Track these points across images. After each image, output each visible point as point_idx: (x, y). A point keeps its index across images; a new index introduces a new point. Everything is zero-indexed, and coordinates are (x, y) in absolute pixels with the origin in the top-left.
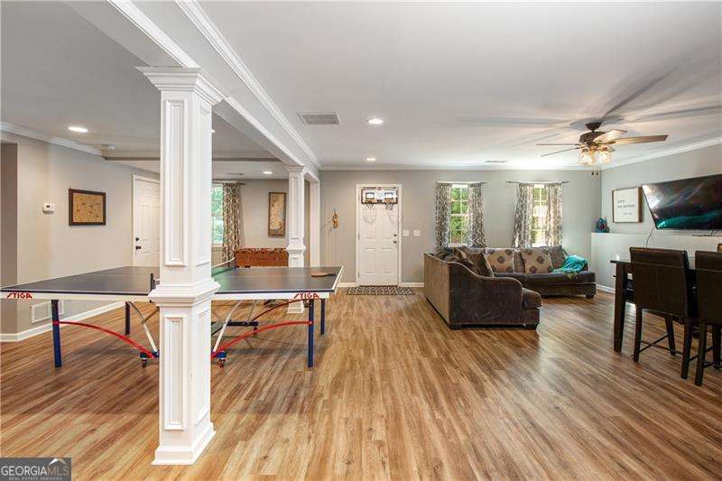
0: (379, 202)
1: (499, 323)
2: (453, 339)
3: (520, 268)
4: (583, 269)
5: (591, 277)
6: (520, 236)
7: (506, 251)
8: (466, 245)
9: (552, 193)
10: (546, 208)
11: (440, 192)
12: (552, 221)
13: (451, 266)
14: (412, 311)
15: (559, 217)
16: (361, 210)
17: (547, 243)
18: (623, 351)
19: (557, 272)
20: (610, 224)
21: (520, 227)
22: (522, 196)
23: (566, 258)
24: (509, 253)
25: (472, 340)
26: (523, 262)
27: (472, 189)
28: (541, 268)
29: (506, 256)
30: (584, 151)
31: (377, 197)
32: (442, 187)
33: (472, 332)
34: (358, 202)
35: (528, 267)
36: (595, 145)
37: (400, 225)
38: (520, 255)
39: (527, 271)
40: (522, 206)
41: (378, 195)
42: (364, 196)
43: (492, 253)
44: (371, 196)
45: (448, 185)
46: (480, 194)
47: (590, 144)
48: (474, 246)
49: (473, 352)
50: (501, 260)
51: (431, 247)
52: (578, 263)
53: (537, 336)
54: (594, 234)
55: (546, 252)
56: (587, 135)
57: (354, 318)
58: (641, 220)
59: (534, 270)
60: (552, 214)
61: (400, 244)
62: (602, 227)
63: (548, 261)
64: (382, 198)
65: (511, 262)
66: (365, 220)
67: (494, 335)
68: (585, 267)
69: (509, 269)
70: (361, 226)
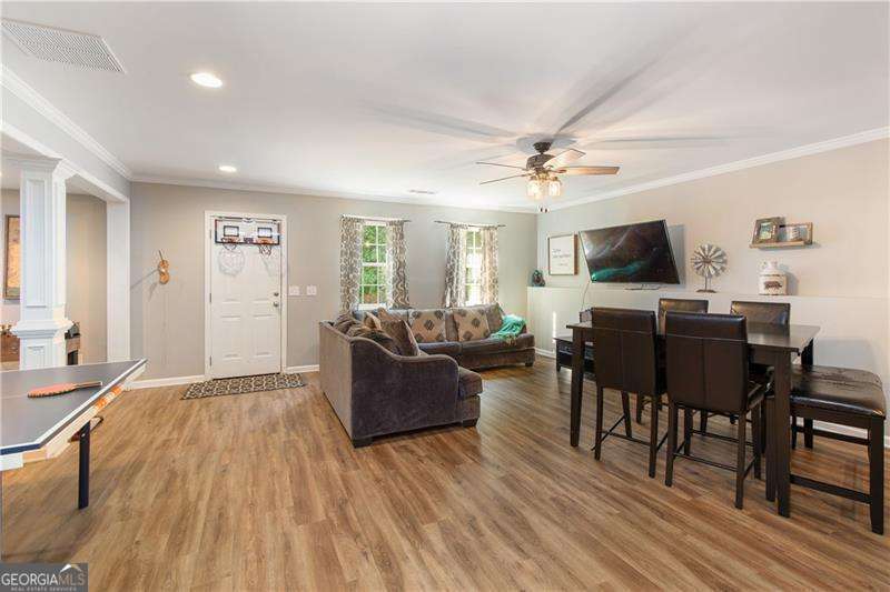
0: (248, 241)
1: (427, 425)
2: (357, 467)
3: (453, 335)
4: (521, 332)
5: (530, 341)
6: (452, 291)
7: (436, 313)
8: (383, 306)
9: (488, 239)
10: (481, 256)
11: (347, 230)
12: (488, 272)
13: (355, 346)
14: (295, 419)
15: (495, 268)
16: (214, 252)
17: (482, 300)
18: (581, 444)
19: (496, 337)
20: (546, 277)
21: (451, 280)
22: (455, 241)
23: (503, 317)
24: (439, 314)
25: (386, 462)
26: (456, 327)
27: (391, 228)
28: (477, 332)
29: (434, 319)
30: (532, 178)
31: (243, 234)
32: (349, 223)
33: (388, 447)
34: (209, 242)
35: (462, 332)
36: (545, 172)
37: (285, 279)
38: (452, 316)
39: (461, 339)
40: (454, 253)
41: (247, 230)
42: (220, 232)
43: (418, 316)
44: (234, 232)
45: (359, 220)
46: (402, 237)
47: (538, 170)
48: (395, 307)
49: (388, 490)
50: (429, 325)
51: (334, 310)
52: (517, 324)
53: (477, 437)
54: (530, 288)
55: (482, 312)
56: (536, 157)
57: (177, 452)
58: (576, 273)
59: (468, 336)
60: (487, 265)
61: (285, 306)
62: (538, 280)
63: (485, 324)
64: (254, 235)
65: (441, 328)
66: (223, 271)
67: (419, 445)
68: (524, 329)
69: (439, 338)
70: (214, 281)
